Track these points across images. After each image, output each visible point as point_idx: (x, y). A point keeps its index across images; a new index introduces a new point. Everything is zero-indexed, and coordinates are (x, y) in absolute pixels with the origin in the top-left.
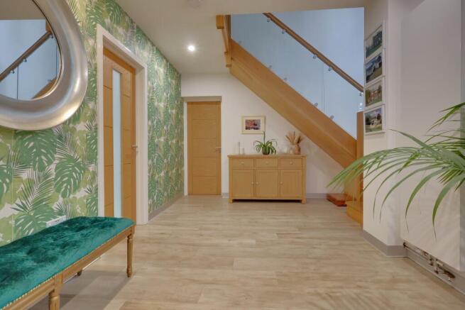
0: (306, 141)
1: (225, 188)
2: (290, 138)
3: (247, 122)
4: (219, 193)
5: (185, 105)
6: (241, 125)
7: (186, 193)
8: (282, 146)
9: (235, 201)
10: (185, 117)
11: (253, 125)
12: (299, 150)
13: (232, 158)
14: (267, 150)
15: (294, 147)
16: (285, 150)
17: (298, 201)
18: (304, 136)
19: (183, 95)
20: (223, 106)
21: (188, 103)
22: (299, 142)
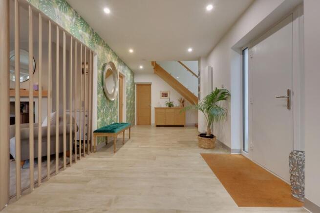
0: (186, 102)
1: (153, 121)
2: (180, 101)
3: (162, 93)
4: (150, 124)
5: (136, 86)
6: (159, 95)
7: (136, 124)
8: (176, 104)
9: (157, 126)
10: (136, 91)
11: (165, 95)
12: (183, 105)
13: (156, 109)
14: (170, 105)
15: (182, 104)
16: (178, 105)
17: (183, 126)
18: (186, 100)
19: (135, 82)
20: (152, 86)
21: (137, 85)
22: (183, 102)
